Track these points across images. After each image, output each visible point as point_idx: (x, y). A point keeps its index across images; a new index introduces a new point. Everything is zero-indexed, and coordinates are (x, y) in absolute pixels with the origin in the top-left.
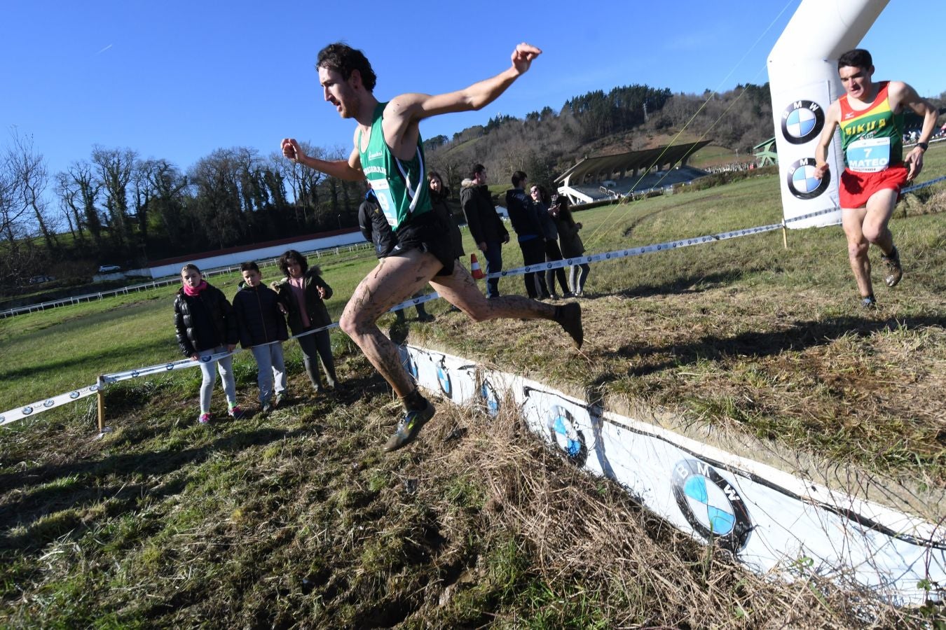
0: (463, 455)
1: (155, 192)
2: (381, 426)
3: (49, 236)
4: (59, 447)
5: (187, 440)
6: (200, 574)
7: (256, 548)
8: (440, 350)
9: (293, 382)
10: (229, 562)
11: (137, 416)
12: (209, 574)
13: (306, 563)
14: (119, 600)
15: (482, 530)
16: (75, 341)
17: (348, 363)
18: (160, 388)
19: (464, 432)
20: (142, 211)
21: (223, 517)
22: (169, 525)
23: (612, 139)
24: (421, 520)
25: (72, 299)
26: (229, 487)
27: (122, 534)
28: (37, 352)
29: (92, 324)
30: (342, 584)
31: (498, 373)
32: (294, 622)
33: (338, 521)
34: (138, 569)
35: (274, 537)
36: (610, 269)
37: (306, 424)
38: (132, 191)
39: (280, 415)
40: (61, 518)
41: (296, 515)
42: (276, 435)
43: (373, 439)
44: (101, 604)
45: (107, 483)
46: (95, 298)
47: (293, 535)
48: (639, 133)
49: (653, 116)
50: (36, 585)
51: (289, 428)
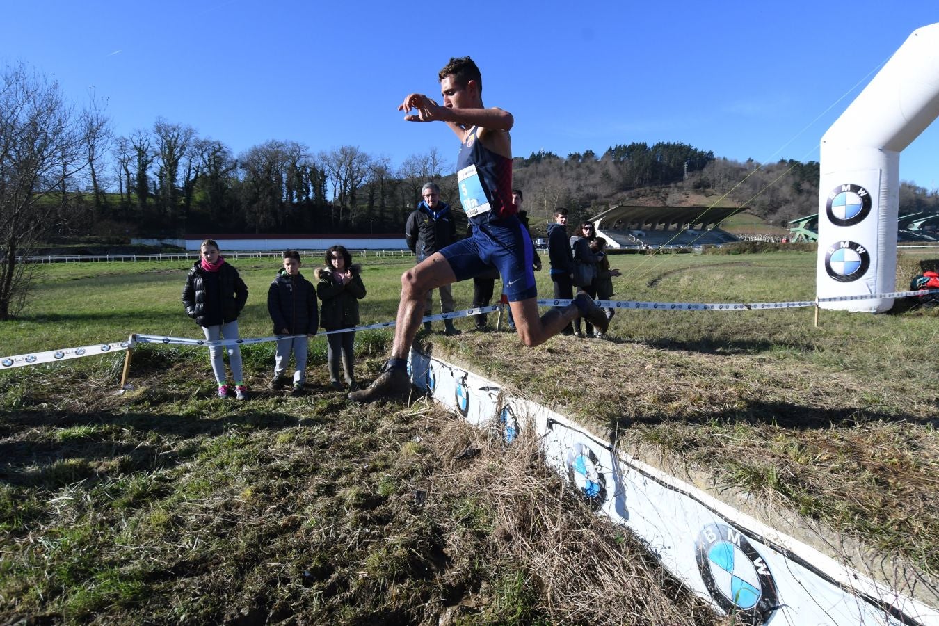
0: (475, 477)
1: (206, 170)
2: (393, 432)
3: (99, 194)
4: (81, 395)
5: (204, 411)
6: (204, 546)
7: (261, 530)
8: (463, 367)
9: (311, 373)
10: (234, 539)
11: (158, 379)
12: (213, 547)
13: (310, 555)
14: (123, 558)
15: (488, 557)
16: (104, 297)
17: (367, 363)
18: (184, 356)
19: (477, 453)
20: (189, 185)
21: (232, 493)
22: (178, 491)
23: (648, 191)
24: (427, 534)
25: (107, 256)
26: (241, 465)
27: (132, 492)
28: (67, 301)
29: (123, 283)
30: (343, 583)
31: (523, 400)
32: (292, 613)
33: (345, 519)
34: (145, 530)
35: (281, 523)
37: (319, 416)
38: (184, 165)
39: (296, 403)
40: (75, 466)
41: (303, 505)
42: (290, 421)
43: (384, 442)
44: (104, 558)
45: (123, 439)
46: (129, 259)
47: (299, 525)
48: (676, 190)
49: (693, 176)
50: (42, 527)
51: (303, 417)
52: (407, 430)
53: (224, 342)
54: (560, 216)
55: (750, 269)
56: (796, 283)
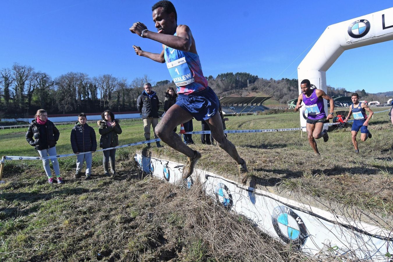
0: (175, 204)
1: (38, 86)
2: (136, 191)
5: (42, 190)
6: (45, 248)
7: (74, 238)
8: (166, 159)
9: (94, 170)
10: (61, 243)
11: (17, 177)
12: (50, 248)
13: (100, 246)
14: (3, 258)
15: (184, 236)
17: (121, 163)
19: (175, 194)
20: (30, 93)
21: (58, 223)
22: (30, 226)
23: (235, 91)
24: (155, 230)
26: (62, 211)
27: (6, 228)
30: (117, 256)
33: (116, 229)
34: (13, 244)
35: (84, 234)
37: (99, 187)
38: (27, 84)
39: (87, 183)
41: (95, 225)
42: (86, 191)
43: (132, 195)
47: (93, 234)
48: (245, 91)
49: (251, 85)
51: (92, 189)
52: (142, 189)
53: (50, 157)
55: (275, 119)
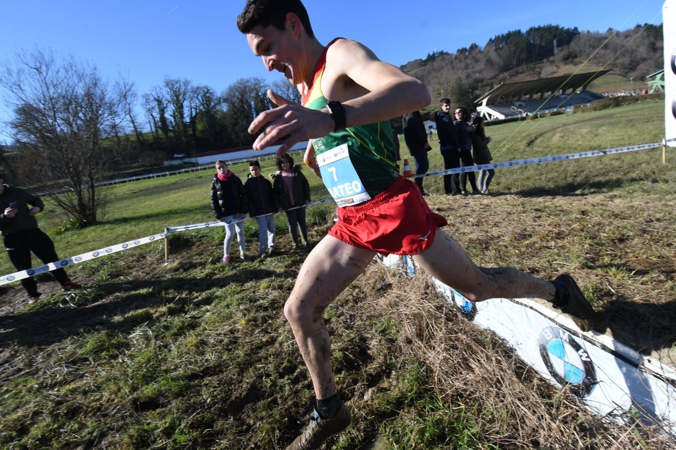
0: (388, 302)
1: (201, 107)
4: (143, 269)
5: (216, 272)
9: (280, 240)
10: (236, 352)
13: (282, 359)
14: (173, 367)
15: (396, 355)
17: (315, 231)
18: (202, 237)
19: (390, 286)
20: (193, 119)
21: (234, 323)
22: (203, 324)
23: (525, 69)
24: (356, 342)
26: (239, 305)
27: (176, 326)
29: (163, 192)
34: (184, 349)
35: (264, 340)
36: (512, 172)
37: (287, 269)
38: (187, 107)
39: (272, 262)
40: (142, 313)
41: (278, 327)
42: (268, 274)
44: (162, 368)
45: (169, 294)
47: (276, 340)
48: (548, 64)
49: (562, 50)
50: (126, 352)
51: (277, 271)
54: (445, 104)
55: (613, 121)
56: (651, 128)
